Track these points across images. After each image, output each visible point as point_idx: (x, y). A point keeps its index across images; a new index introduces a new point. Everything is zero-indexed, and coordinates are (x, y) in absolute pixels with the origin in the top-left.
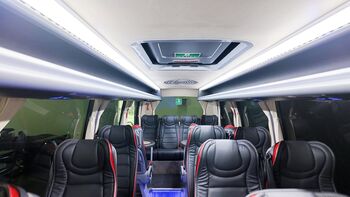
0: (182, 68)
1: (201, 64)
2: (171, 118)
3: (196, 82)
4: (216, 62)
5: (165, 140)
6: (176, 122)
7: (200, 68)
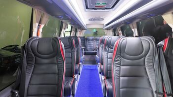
0: (98, 10)
1: (106, 8)
2: (91, 38)
3: (103, 19)
4: (113, 7)
5: (88, 47)
6: (93, 40)
7: (106, 10)
